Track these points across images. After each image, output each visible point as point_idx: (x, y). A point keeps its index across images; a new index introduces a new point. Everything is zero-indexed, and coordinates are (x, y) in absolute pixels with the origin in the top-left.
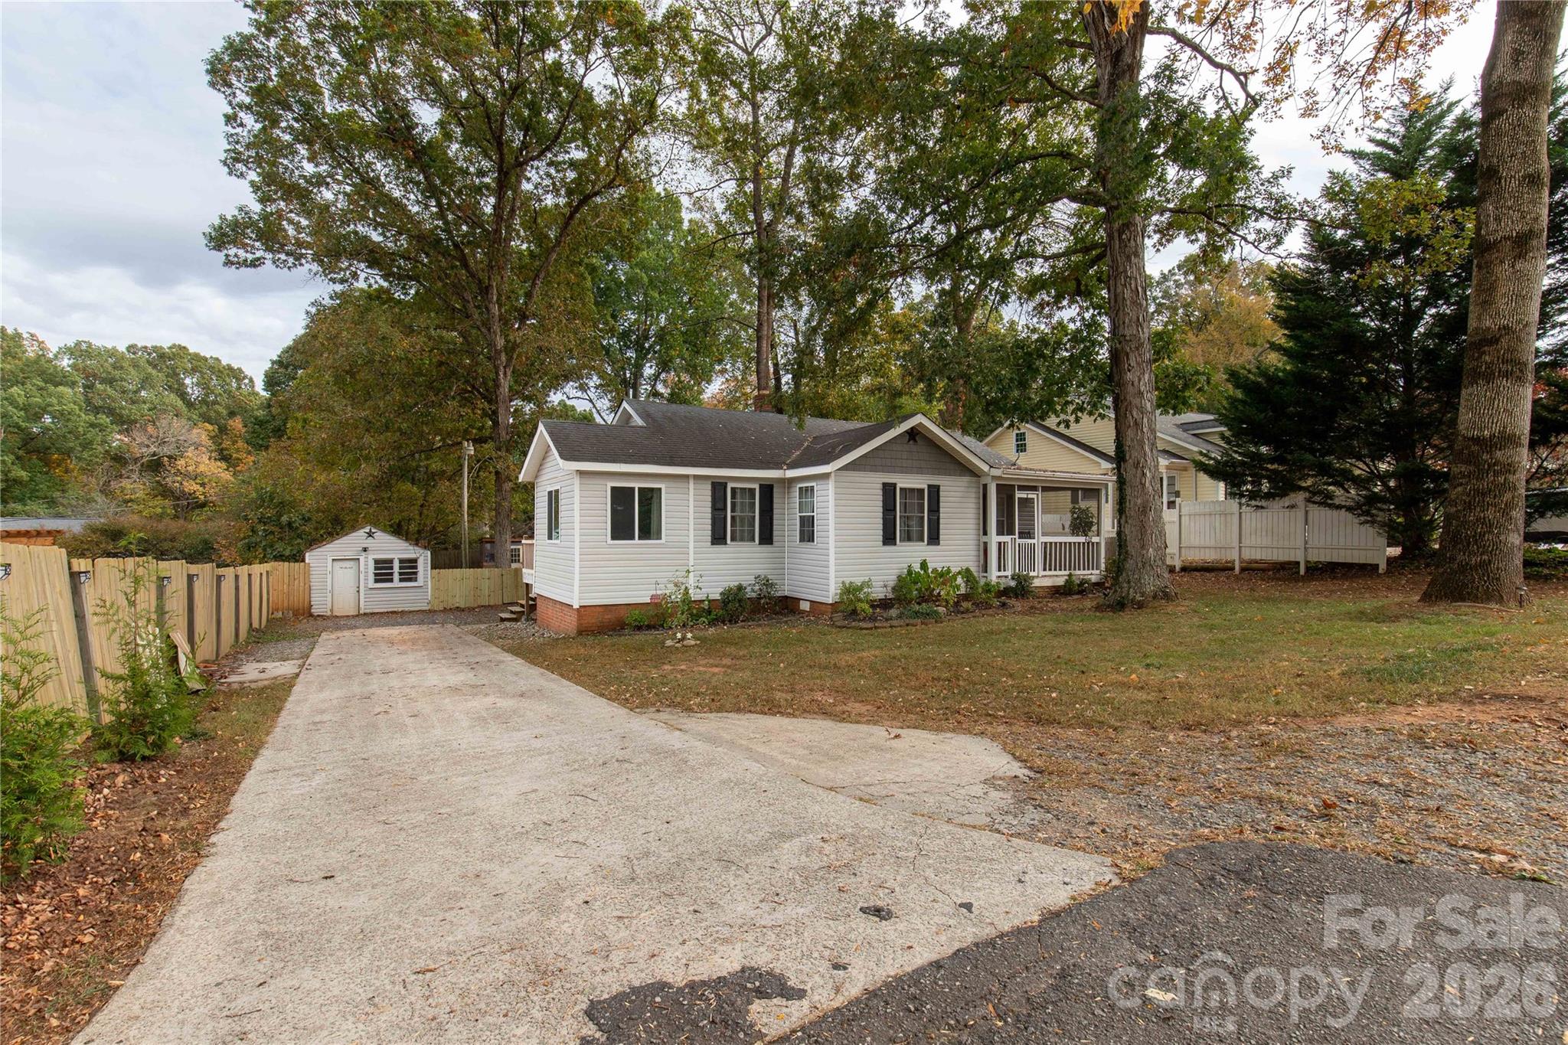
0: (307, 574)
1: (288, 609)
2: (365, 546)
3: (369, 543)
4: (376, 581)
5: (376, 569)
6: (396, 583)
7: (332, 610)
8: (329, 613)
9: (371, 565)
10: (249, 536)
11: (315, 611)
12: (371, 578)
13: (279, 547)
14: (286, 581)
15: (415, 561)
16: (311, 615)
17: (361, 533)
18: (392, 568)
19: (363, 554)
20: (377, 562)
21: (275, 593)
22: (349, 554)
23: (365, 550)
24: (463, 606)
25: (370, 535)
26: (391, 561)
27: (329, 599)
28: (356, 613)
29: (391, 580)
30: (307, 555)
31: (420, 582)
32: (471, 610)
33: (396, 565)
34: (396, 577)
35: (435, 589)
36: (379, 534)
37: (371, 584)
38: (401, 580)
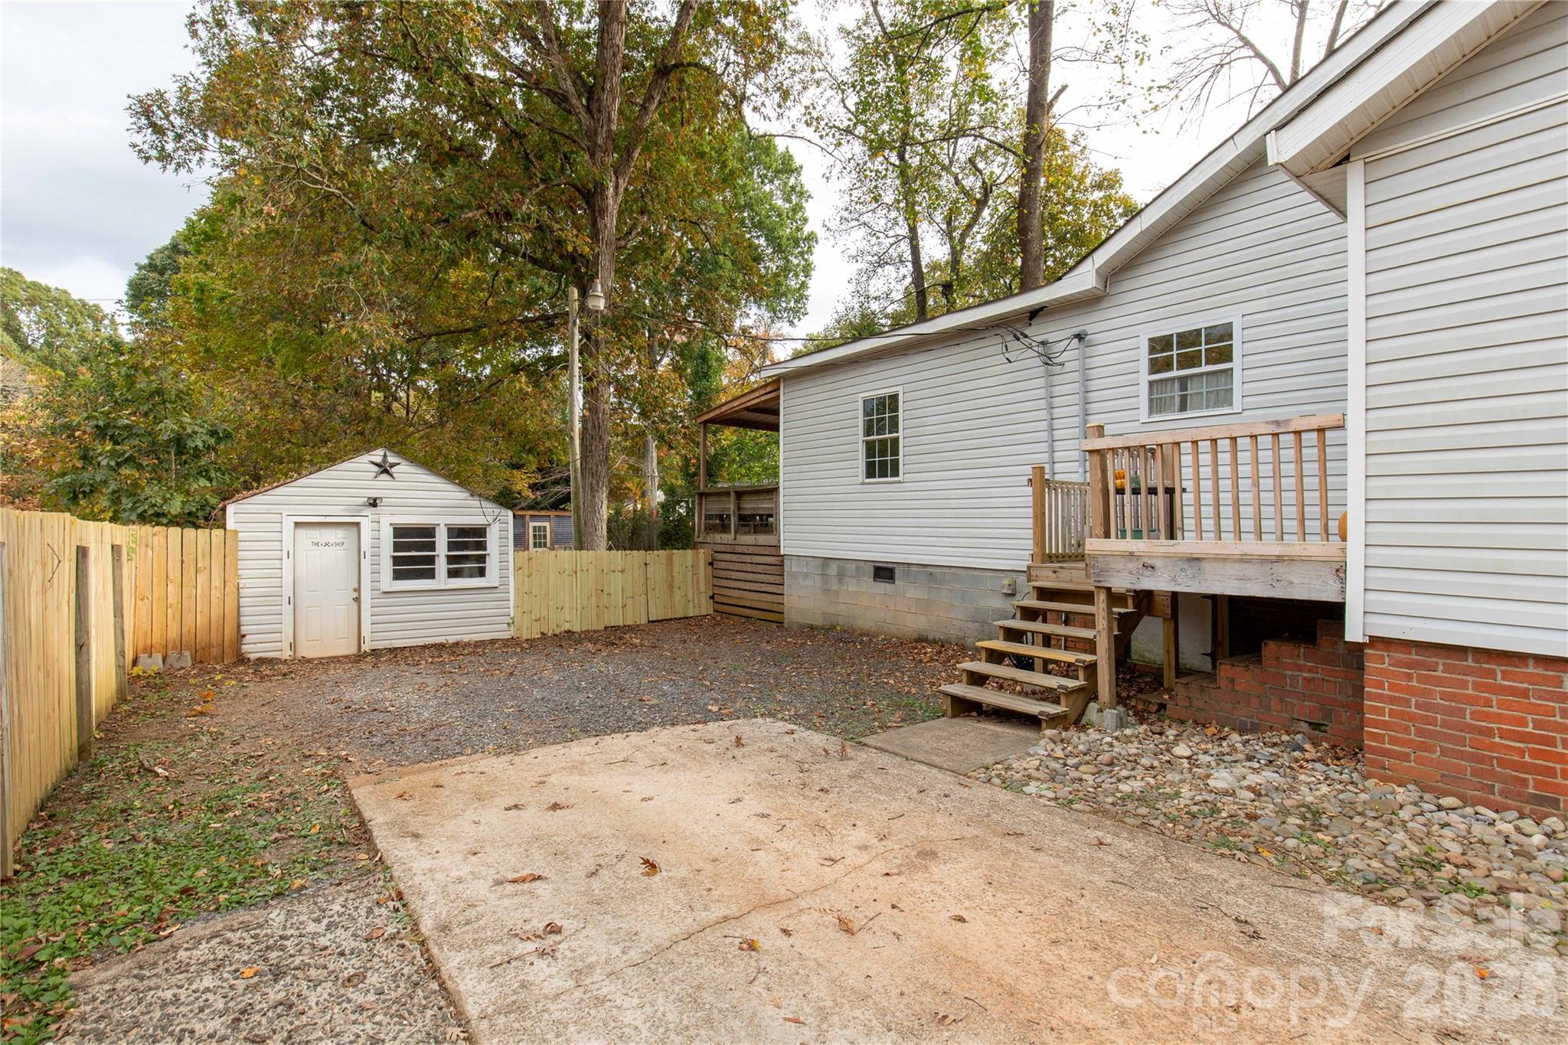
0: (229, 558)
1: (181, 647)
2: (374, 494)
3: (382, 486)
4: (398, 575)
5: (397, 547)
6: (441, 579)
7: (293, 646)
8: (287, 654)
9: (388, 539)
10: (75, 468)
11: (252, 649)
12: (387, 567)
13: (152, 493)
14: (174, 574)
15: (480, 532)
16: (242, 660)
17: (363, 465)
18: (432, 546)
19: (369, 511)
20: (400, 532)
21: (144, 606)
22: (336, 511)
23: (374, 503)
24: (576, 628)
25: (384, 469)
26: (429, 532)
27: (287, 618)
28: (352, 650)
29: (430, 574)
30: (231, 509)
31: (492, 577)
32: (589, 636)
33: (442, 540)
34: (441, 566)
35: (523, 593)
36: (404, 470)
37: (387, 582)
38: (453, 574)
